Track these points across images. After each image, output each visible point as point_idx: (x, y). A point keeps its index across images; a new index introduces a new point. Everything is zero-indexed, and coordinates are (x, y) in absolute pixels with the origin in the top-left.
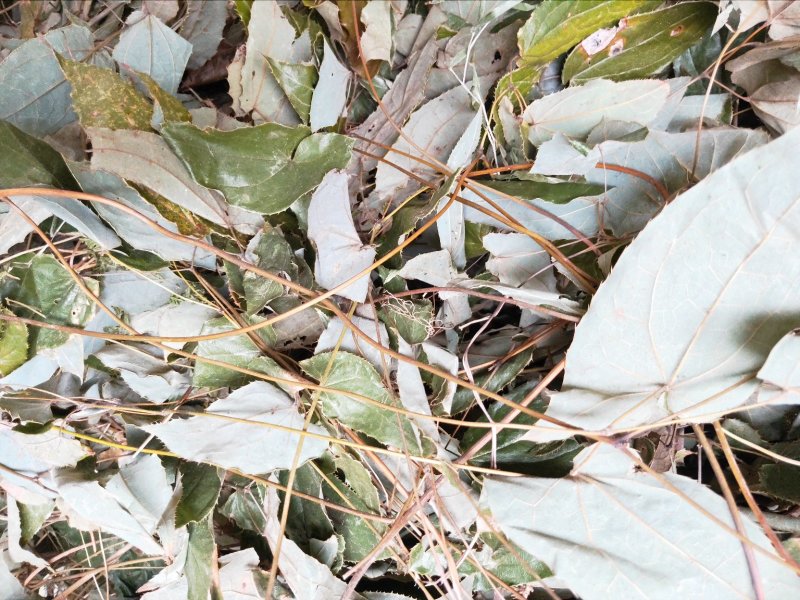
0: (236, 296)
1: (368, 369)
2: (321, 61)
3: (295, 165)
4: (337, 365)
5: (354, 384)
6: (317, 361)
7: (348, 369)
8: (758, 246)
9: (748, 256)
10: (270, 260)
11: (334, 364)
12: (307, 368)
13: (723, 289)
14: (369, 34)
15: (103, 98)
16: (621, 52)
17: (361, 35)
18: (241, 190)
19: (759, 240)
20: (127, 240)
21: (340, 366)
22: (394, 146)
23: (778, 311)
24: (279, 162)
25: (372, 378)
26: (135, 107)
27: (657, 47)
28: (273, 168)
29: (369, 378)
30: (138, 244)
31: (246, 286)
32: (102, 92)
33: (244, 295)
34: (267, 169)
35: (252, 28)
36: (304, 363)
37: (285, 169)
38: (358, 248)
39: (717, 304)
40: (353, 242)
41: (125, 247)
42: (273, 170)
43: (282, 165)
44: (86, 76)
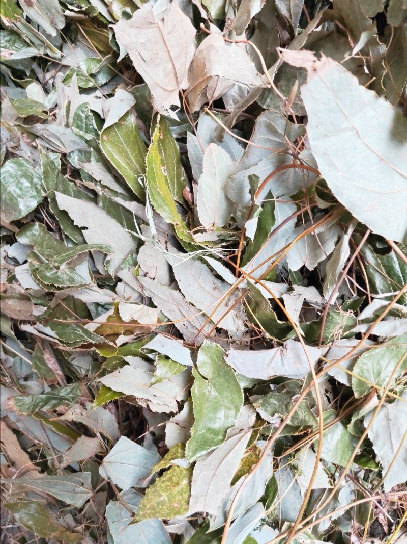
0: (301, 431)
1: (367, 355)
2: (156, 352)
3: (213, 378)
4: (361, 374)
5: (375, 365)
6: (356, 387)
7: (365, 367)
8: (357, 132)
9: (359, 137)
10: (280, 406)
11: (361, 376)
12: (361, 393)
13: (373, 151)
14: (139, 318)
15: (166, 498)
16: (166, 168)
17: (139, 324)
18: (227, 417)
19: (355, 132)
20: (259, 498)
21: (362, 372)
22: (209, 315)
23: (392, 125)
24: (209, 388)
25: (373, 353)
26: (174, 478)
27: (166, 147)
28: (213, 392)
29: (372, 355)
30: (261, 492)
31: (296, 423)
32: (162, 498)
33: (300, 426)
34: (213, 397)
35: (127, 392)
36: (356, 395)
37: (214, 385)
38: (284, 350)
39: (379, 155)
40: (279, 352)
41: (263, 500)
42: (214, 393)
43: (211, 387)
44: (148, 507)
